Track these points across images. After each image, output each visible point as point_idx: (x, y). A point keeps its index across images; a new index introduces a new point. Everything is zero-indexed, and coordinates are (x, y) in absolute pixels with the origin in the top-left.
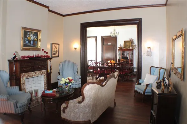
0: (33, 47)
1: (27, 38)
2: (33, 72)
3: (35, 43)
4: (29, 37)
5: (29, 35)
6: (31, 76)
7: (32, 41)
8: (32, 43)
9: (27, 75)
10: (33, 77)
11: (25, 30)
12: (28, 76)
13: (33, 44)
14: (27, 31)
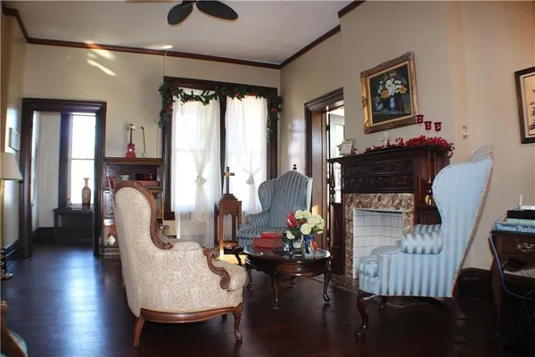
0: (399, 116)
1: (380, 95)
2: (371, 195)
3: (402, 101)
4: (385, 89)
5: (384, 84)
6: (366, 207)
7: (392, 100)
8: (392, 105)
9: (357, 200)
10: (372, 209)
11: (371, 77)
12: (360, 203)
13: (397, 108)
14: (377, 77)
